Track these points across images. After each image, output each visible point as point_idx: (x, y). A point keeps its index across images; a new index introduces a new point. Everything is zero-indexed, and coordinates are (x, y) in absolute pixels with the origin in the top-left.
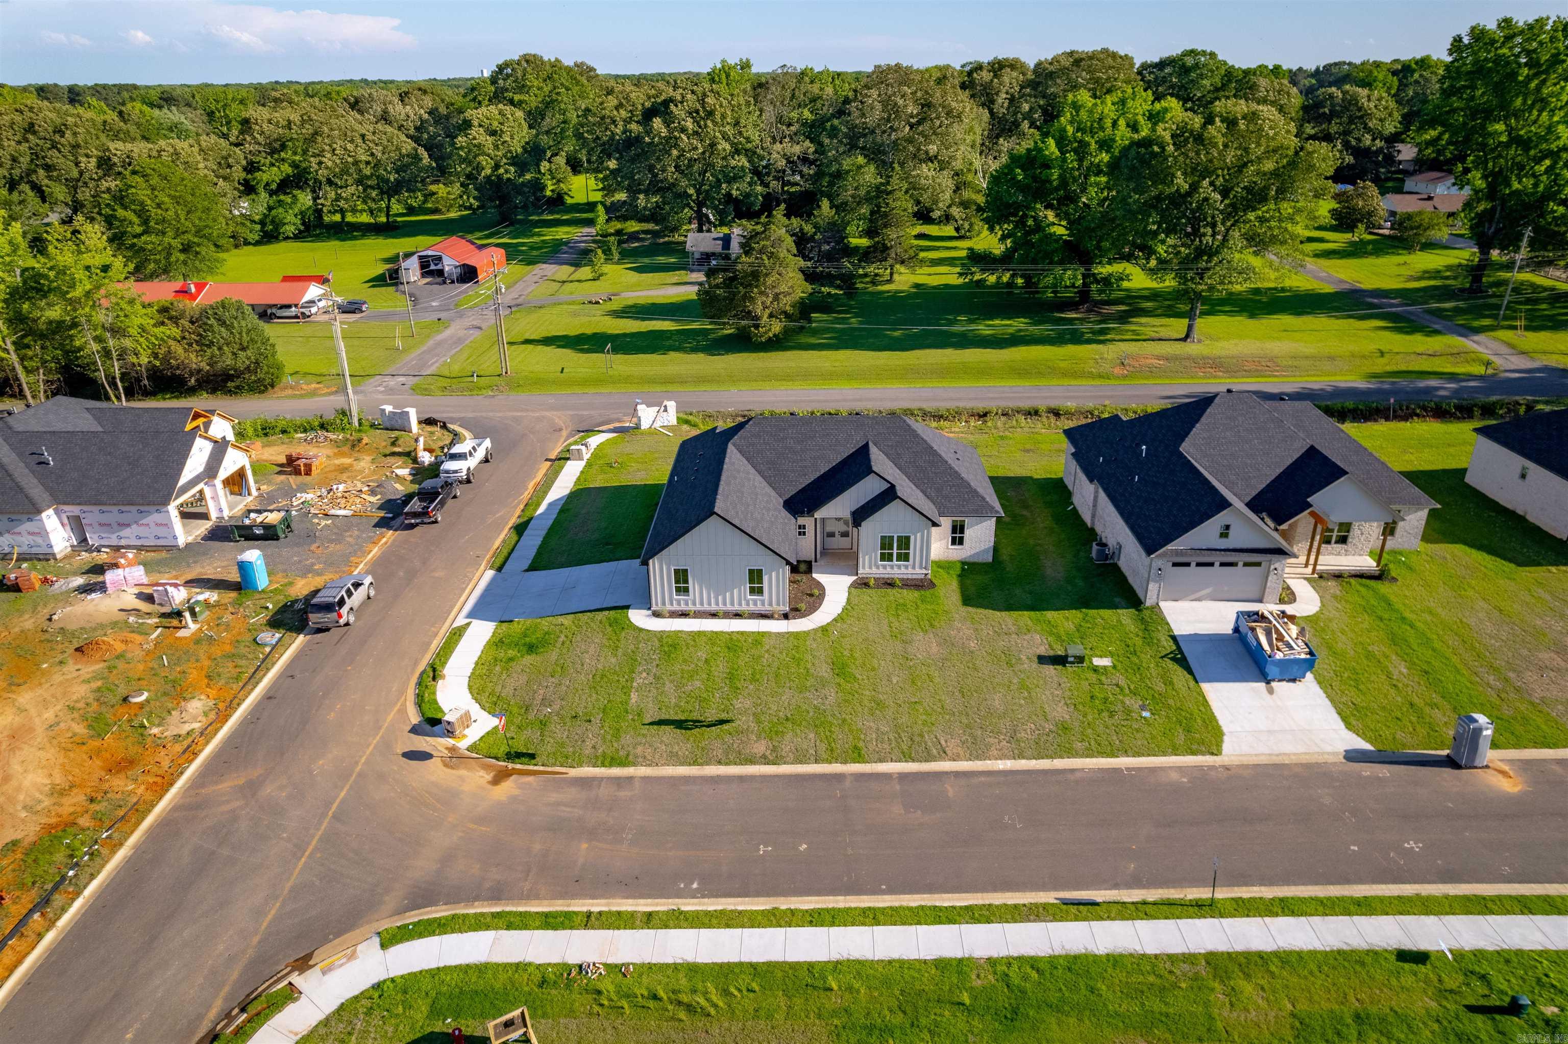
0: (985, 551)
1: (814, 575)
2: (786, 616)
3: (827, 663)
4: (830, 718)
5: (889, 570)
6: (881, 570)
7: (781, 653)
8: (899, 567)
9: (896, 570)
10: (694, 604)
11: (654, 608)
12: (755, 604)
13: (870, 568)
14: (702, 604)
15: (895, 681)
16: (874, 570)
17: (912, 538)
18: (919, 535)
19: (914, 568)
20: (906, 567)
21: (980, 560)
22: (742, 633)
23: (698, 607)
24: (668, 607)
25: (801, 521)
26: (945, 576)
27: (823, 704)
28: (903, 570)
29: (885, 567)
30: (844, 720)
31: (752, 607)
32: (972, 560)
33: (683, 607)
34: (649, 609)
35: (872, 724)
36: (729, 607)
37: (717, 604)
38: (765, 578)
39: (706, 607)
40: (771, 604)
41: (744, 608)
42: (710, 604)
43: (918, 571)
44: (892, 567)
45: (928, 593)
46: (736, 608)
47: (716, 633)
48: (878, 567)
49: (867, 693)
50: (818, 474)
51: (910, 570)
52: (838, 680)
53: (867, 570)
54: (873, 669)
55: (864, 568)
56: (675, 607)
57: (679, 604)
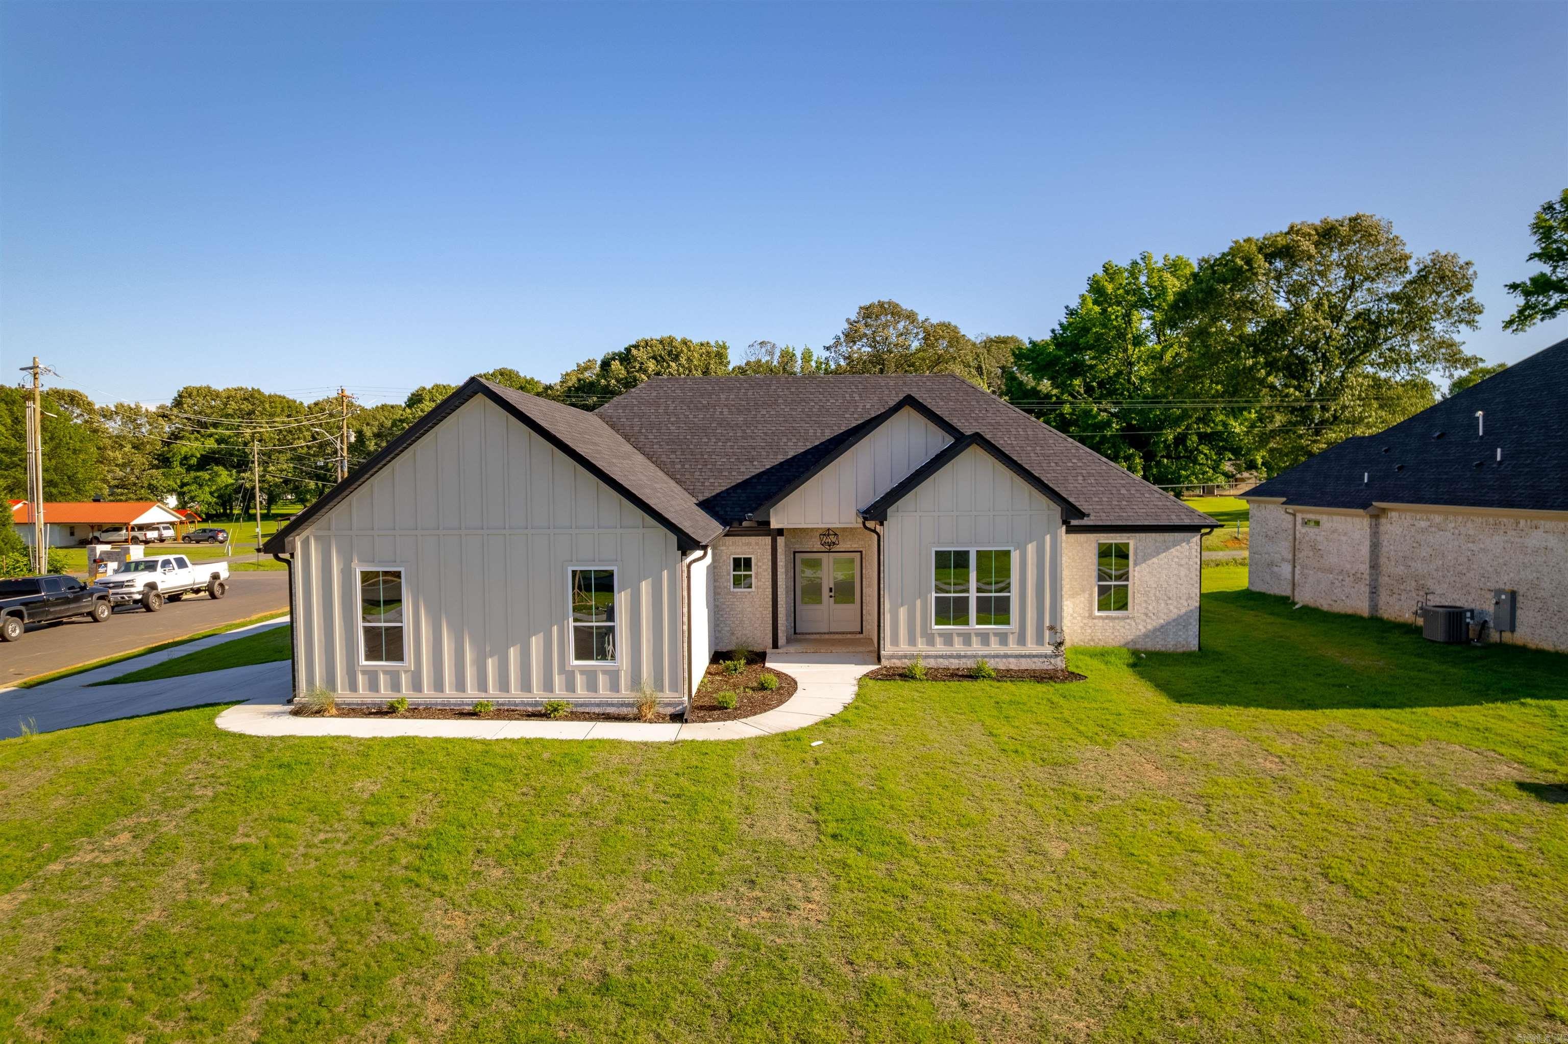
0: (1180, 622)
1: (768, 665)
2: (678, 718)
3: (790, 804)
4: (803, 984)
5: (958, 647)
6: (940, 647)
7: (637, 782)
8: (985, 638)
9: (976, 647)
10: (417, 686)
11: (303, 696)
12: (592, 686)
13: (912, 641)
14: (438, 685)
15: (1058, 854)
16: (921, 646)
17: (1015, 557)
18: (1031, 548)
19: (1022, 641)
20: (1003, 639)
21: (1169, 644)
22: (528, 742)
23: (428, 693)
24: (342, 694)
25: (743, 546)
26: (1103, 667)
27: (774, 928)
28: (995, 647)
29: (948, 639)
30: (869, 991)
31: (581, 692)
32: (1150, 646)
33: (385, 694)
34: (290, 702)
35: (1006, 1005)
36: (515, 694)
37: (482, 685)
38: (621, 600)
39: (450, 693)
40: (636, 682)
41: (559, 693)
42: (460, 685)
43: (1031, 647)
44: (967, 639)
45: (1073, 686)
46: (538, 694)
47: (447, 740)
48: (931, 641)
49: (958, 888)
50: (781, 458)
51: (1013, 647)
52: (836, 851)
53: (904, 647)
54: (963, 822)
55: (895, 642)
56: (363, 694)
57: (373, 686)
